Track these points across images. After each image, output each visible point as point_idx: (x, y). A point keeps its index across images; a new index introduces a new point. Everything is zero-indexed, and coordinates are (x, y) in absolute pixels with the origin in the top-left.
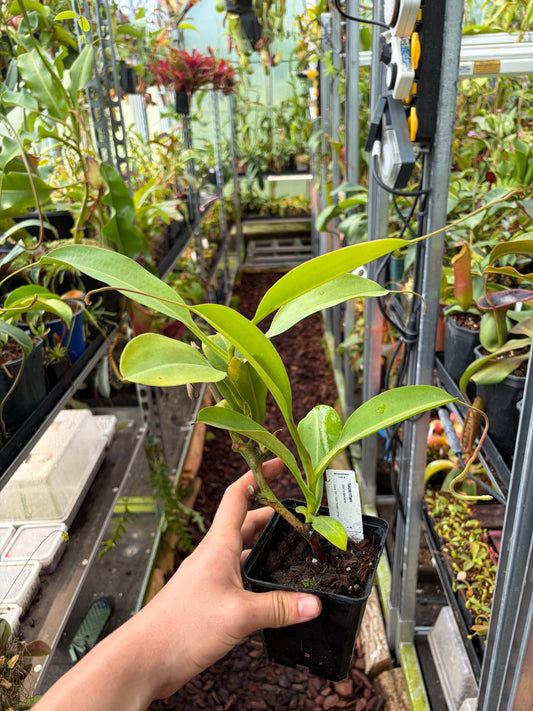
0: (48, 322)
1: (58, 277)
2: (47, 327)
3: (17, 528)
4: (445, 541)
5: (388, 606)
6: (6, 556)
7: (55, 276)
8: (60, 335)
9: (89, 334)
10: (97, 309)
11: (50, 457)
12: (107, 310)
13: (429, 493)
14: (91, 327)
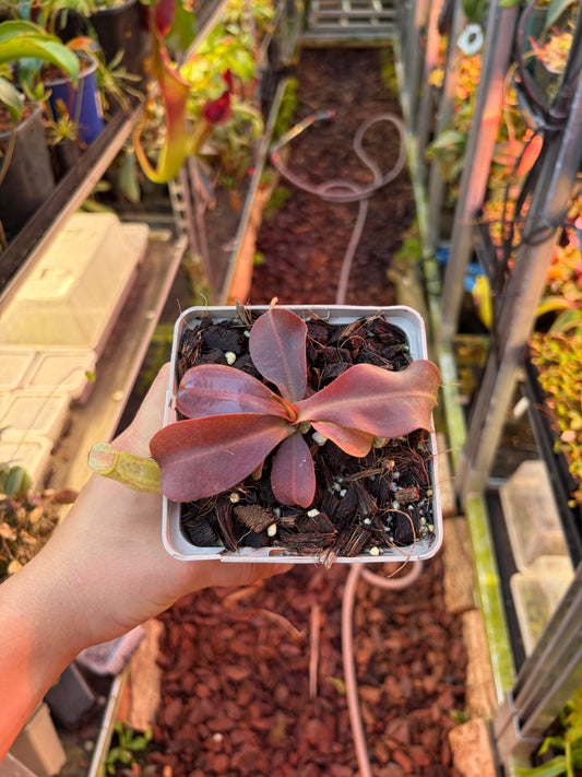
0: (49, 83)
1: (58, 19)
2: (46, 88)
3: (38, 354)
4: (551, 395)
5: (459, 458)
6: (31, 383)
7: (53, 17)
8: (66, 101)
9: (106, 105)
10: (115, 69)
11: (69, 272)
12: (129, 71)
13: (536, 336)
14: (108, 96)
